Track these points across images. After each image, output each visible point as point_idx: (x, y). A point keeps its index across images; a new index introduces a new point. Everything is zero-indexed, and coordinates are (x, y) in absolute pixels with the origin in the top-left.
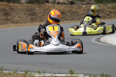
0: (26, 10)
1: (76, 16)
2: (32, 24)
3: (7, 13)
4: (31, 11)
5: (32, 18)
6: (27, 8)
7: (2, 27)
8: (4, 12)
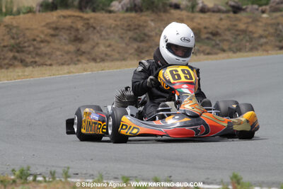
0: (123, 29)
1: (247, 41)
3: (79, 36)
4: (137, 31)
5: (139, 47)
6: (126, 24)
7: (66, 71)
8: (70, 34)
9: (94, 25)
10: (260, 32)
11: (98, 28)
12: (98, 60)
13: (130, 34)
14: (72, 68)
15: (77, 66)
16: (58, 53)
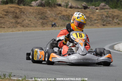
0: (36, 14)
1: (89, 22)
2: (43, 28)
3: (17, 16)
4: (42, 15)
5: (43, 22)
6: (38, 12)
7: (11, 31)
8: (13, 15)
9: (24, 11)
10: (95, 18)
11: (26, 13)
12: (25, 27)
13: (39, 16)
14: (14, 29)
15: (16, 29)
16: (8, 23)
